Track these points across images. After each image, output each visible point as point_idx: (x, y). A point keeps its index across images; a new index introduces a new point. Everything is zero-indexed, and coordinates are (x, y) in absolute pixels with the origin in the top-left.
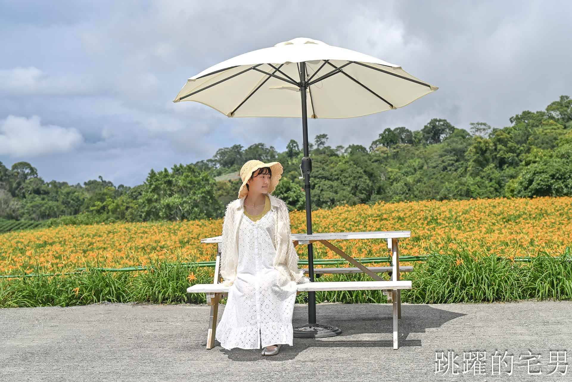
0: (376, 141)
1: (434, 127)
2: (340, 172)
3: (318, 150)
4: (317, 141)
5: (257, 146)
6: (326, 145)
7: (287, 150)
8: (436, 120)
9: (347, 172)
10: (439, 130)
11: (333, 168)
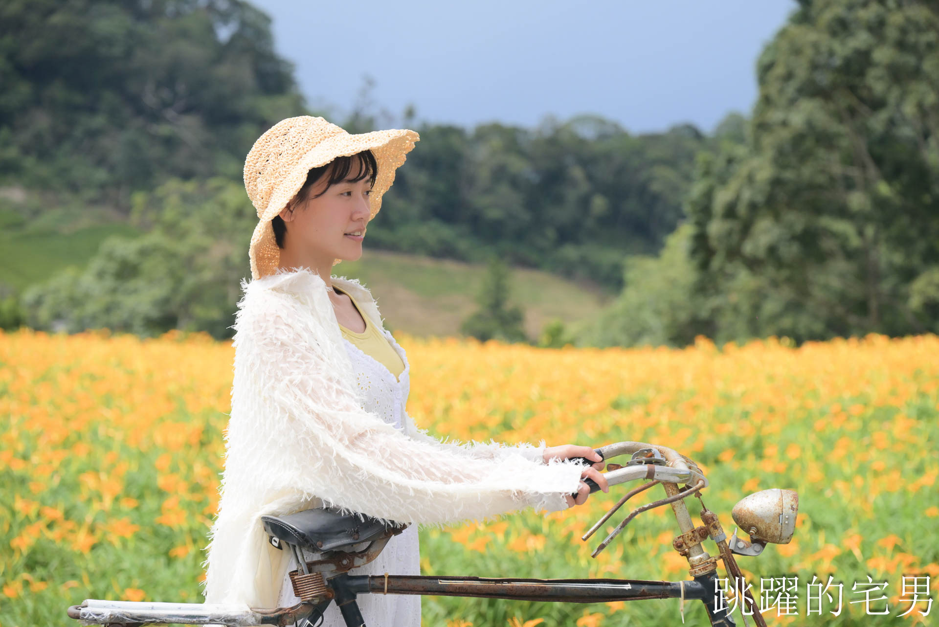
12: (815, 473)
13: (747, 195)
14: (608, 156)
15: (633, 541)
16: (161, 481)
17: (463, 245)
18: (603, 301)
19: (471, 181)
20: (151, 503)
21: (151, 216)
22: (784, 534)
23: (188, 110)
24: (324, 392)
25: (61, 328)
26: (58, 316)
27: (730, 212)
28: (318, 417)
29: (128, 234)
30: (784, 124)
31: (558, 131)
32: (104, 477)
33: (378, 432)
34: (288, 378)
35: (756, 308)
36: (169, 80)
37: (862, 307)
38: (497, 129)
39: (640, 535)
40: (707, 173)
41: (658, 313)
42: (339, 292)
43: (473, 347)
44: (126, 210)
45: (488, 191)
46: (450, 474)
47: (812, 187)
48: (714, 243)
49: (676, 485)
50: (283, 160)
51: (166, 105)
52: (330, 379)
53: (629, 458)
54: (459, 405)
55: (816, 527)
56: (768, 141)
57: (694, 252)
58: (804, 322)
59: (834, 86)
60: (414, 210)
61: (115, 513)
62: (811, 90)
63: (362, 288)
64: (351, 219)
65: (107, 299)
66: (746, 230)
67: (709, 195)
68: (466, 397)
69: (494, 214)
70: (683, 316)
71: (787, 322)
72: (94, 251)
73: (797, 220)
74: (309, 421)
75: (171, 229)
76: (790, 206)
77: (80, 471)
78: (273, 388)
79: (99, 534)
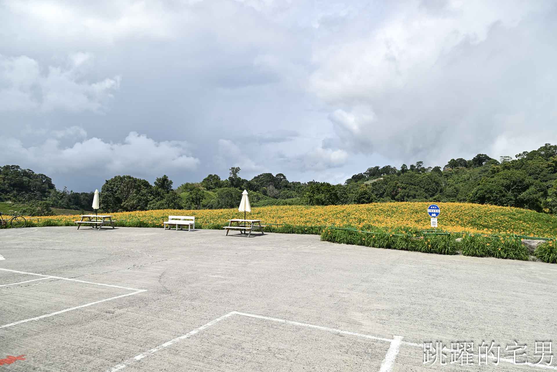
0: (447, 165)
1: (479, 158)
2: (419, 182)
3: (417, 169)
4: (417, 165)
5: (387, 167)
6: (422, 167)
7: (401, 169)
8: (480, 155)
9: (423, 182)
10: (482, 160)
11: (415, 180)
17: (79, 208)
19: (80, 200)
23: (38, 191)
36: (35, 187)
60: (72, 204)
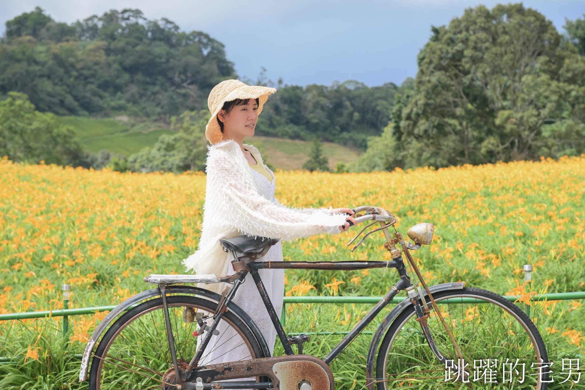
12: (444, 218)
13: (415, 110)
14: (359, 96)
15: (372, 248)
16: (184, 229)
17: (302, 133)
18: (359, 155)
19: (305, 108)
20: (180, 238)
21: (179, 125)
22: (428, 241)
23: (192, 83)
24: (243, 188)
25: (144, 171)
26: (143, 166)
27: (409, 118)
28: (240, 198)
29: (170, 133)
30: (429, 81)
31: (339, 87)
32: (161, 228)
33: (265, 204)
34: (229, 183)
35: (420, 155)
36: (184, 71)
37: (462, 154)
38: (315, 87)
39: (374, 246)
40: (399, 102)
41: (381, 158)
42: (246, 150)
43: (308, 173)
44: (169, 124)
45: (312, 112)
46: (294, 220)
47: (441, 106)
48: (402, 129)
49: (384, 222)
50: (220, 97)
51: (183, 81)
52: (246, 183)
53: (365, 212)
54: (301, 196)
55: (444, 240)
56: (423, 88)
57: (394, 134)
58: (439, 160)
59: (448, 65)
60: (283, 120)
61: (166, 242)
62: (439, 68)
63: (254, 148)
64: (248, 119)
65: (163, 159)
66: (415, 124)
67: (400, 111)
68: (305, 193)
69: (315, 121)
70: (391, 159)
71: (432, 161)
72: (157, 140)
73: (436, 120)
74: (237, 200)
75: (186, 130)
76: (432, 114)
77: (152, 226)
78: (222, 187)
79: (160, 251)
